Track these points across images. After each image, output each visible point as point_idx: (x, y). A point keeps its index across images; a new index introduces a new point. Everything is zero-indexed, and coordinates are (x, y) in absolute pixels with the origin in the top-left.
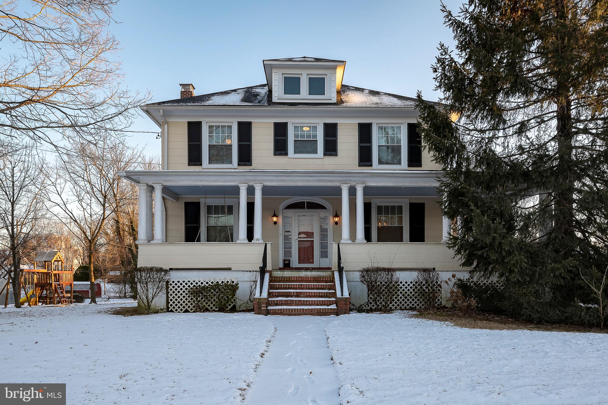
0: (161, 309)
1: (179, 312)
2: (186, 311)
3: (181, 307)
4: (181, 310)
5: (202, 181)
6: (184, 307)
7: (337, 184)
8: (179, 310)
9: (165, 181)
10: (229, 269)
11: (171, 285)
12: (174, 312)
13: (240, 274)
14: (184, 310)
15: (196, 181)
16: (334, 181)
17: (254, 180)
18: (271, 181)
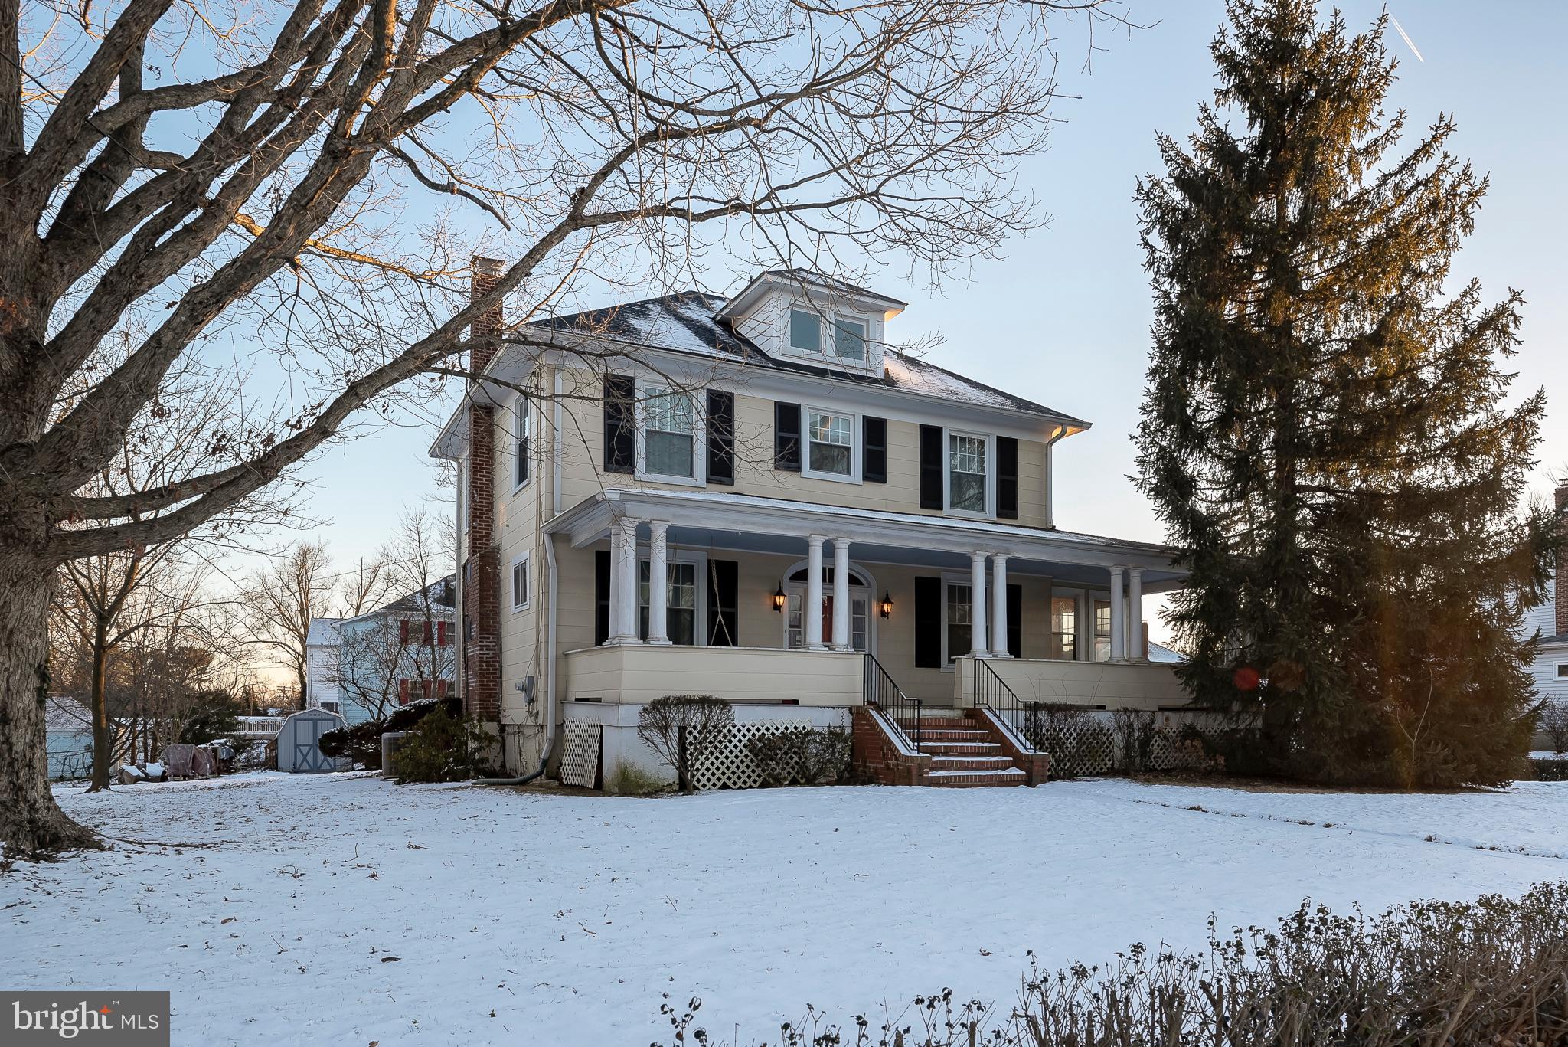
0: (669, 784)
1: (740, 788)
2: (725, 786)
3: (714, 780)
4: (714, 785)
5: (745, 523)
6: (719, 779)
7: (967, 550)
8: (709, 785)
9: (675, 516)
10: (796, 702)
11: (690, 733)
12: (729, 787)
13: (817, 712)
14: (719, 784)
15: (735, 522)
16: (963, 544)
17: (837, 531)
18: (865, 534)
